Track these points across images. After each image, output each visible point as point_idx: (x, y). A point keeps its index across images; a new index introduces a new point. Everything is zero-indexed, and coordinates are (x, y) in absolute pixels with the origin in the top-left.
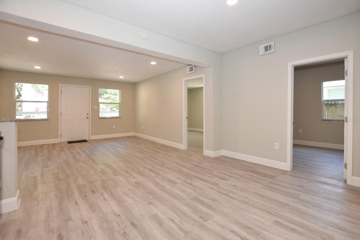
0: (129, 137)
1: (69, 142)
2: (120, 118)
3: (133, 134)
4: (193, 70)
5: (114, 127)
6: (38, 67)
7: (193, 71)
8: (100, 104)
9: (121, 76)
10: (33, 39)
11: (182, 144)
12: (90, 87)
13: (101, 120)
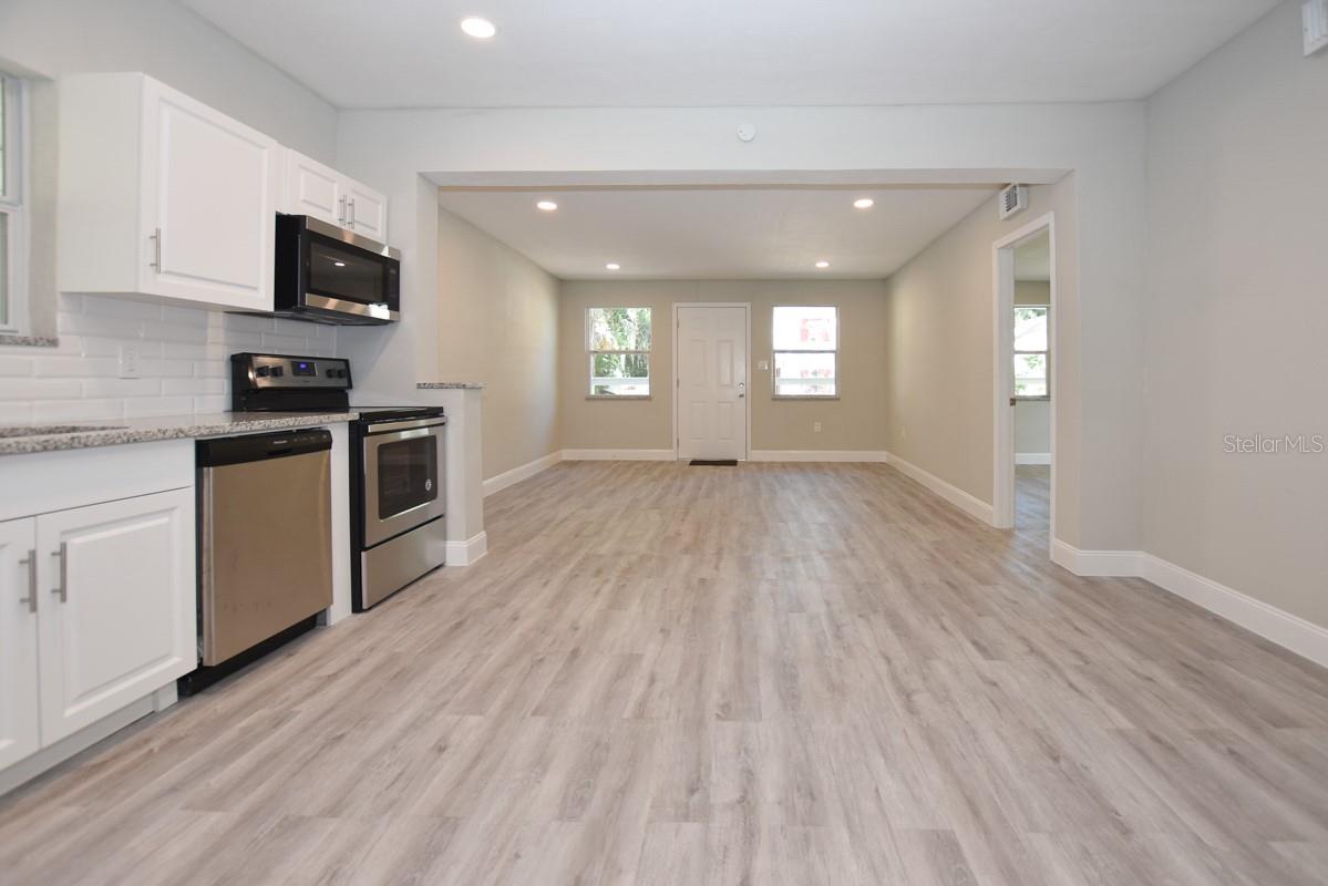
0: (864, 466)
1: (694, 463)
2: (838, 399)
3: (881, 456)
4: (1018, 201)
5: (817, 427)
6: (613, 267)
7: (1018, 206)
8: (776, 355)
9: (819, 261)
10: (547, 206)
11: (992, 504)
12: (748, 305)
13: (777, 402)
